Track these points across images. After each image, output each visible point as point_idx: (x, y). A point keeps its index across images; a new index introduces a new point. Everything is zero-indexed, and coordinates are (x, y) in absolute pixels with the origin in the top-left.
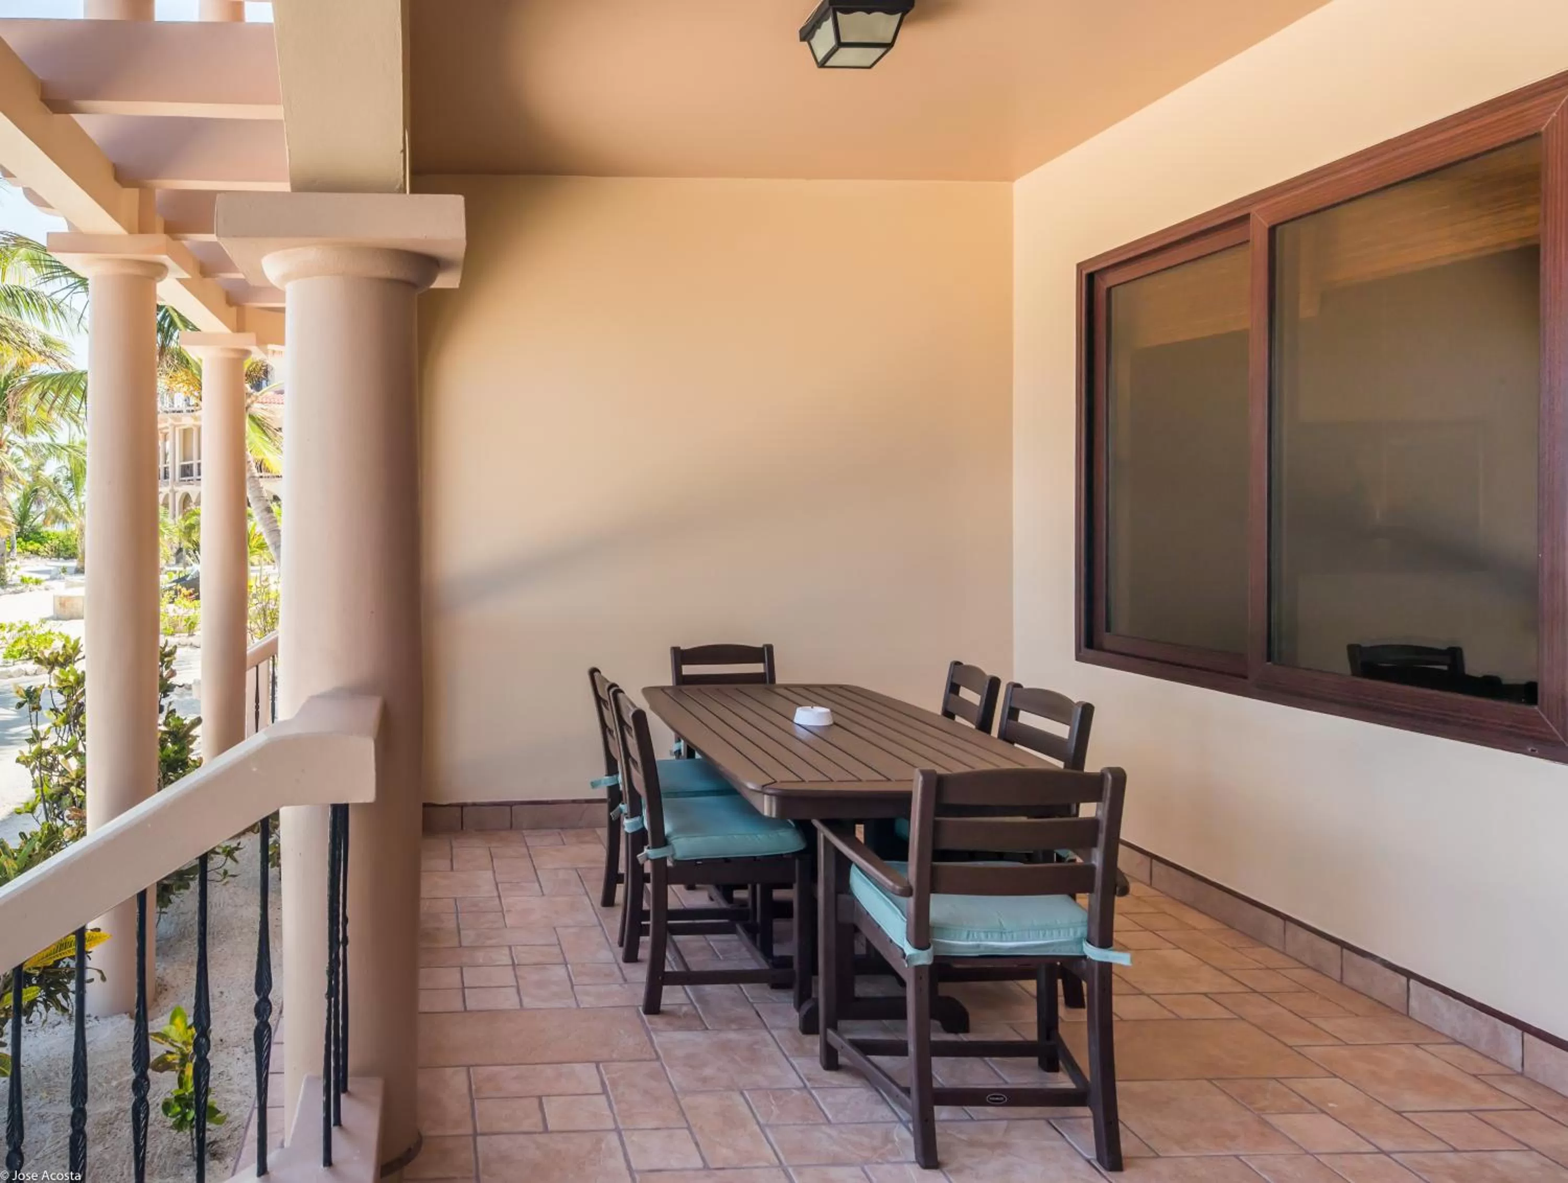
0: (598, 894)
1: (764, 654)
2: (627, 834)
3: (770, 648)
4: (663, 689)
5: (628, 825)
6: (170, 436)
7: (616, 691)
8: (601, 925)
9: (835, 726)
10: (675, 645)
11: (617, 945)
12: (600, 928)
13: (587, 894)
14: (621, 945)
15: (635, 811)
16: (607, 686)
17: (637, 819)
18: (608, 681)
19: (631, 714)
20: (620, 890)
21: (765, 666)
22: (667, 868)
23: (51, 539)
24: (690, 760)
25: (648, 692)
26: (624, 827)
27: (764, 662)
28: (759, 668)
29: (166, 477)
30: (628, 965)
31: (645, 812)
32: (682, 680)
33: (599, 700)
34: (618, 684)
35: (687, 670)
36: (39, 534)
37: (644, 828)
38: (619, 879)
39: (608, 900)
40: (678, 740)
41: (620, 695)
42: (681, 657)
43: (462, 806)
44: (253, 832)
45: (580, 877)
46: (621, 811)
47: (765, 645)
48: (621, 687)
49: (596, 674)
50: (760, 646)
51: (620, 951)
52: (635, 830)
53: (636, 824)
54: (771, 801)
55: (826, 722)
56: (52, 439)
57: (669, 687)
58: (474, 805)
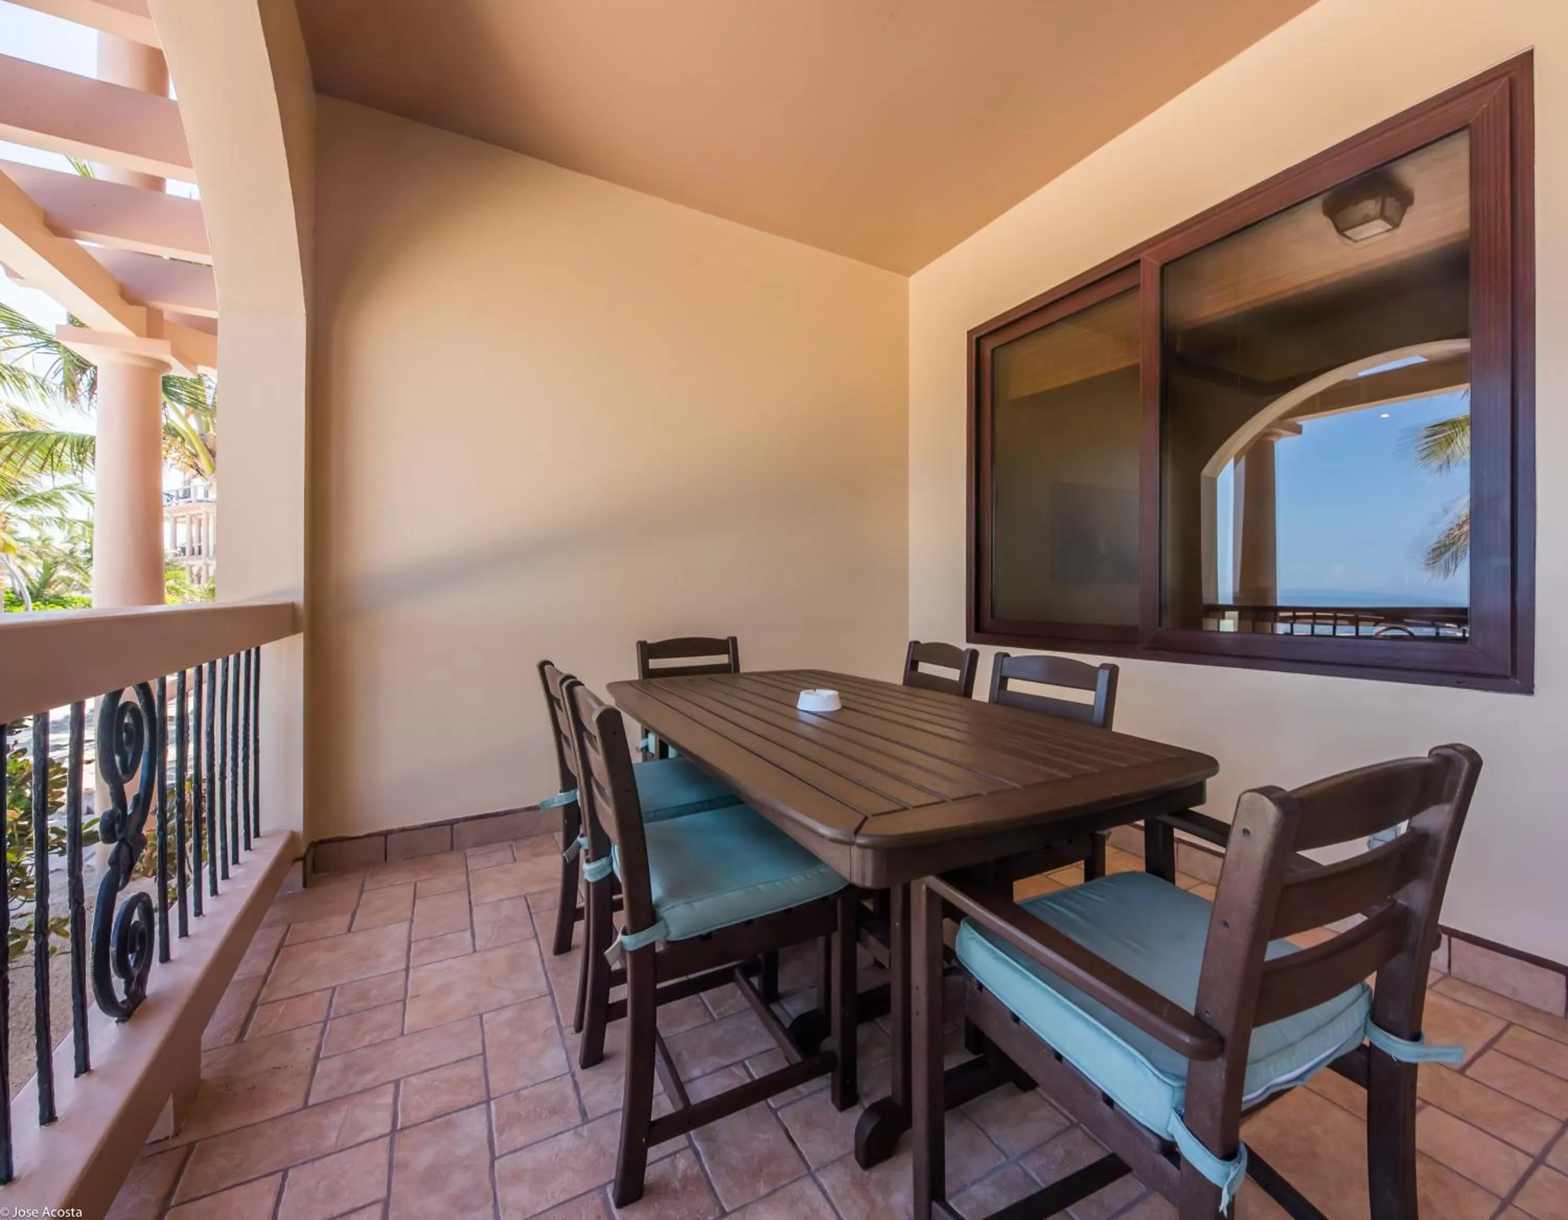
0: (549, 935)
1: (728, 646)
2: (588, 883)
3: (734, 640)
4: (630, 683)
5: (589, 871)
6: (204, 523)
7: (572, 683)
8: (551, 993)
9: (846, 710)
10: (642, 639)
11: (573, 1029)
12: (549, 999)
13: (536, 936)
14: (579, 1029)
15: (600, 849)
16: (559, 678)
17: (604, 861)
18: (561, 673)
19: (594, 717)
20: (579, 927)
21: (729, 657)
22: (655, 955)
23: (76, 603)
24: (664, 761)
25: (613, 687)
26: (583, 873)
27: (729, 653)
28: (723, 659)
29: (200, 553)
30: (589, 1072)
31: (616, 851)
32: (648, 674)
33: (552, 701)
34: (574, 675)
35: (654, 664)
36: (62, 598)
37: (612, 875)
38: (578, 914)
39: (563, 945)
40: (646, 734)
41: (578, 689)
42: (647, 651)
43: (386, 834)
44: (147, 876)
45: (529, 907)
46: (580, 846)
47: (729, 638)
48: (579, 679)
49: (547, 667)
50: (724, 637)
51: (577, 1041)
52: (599, 877)
53: (603, 868)
54: (863, 857)
55: (834, 706)
56: (63, 514)
57: (634, 681)
58: (403, 830)
